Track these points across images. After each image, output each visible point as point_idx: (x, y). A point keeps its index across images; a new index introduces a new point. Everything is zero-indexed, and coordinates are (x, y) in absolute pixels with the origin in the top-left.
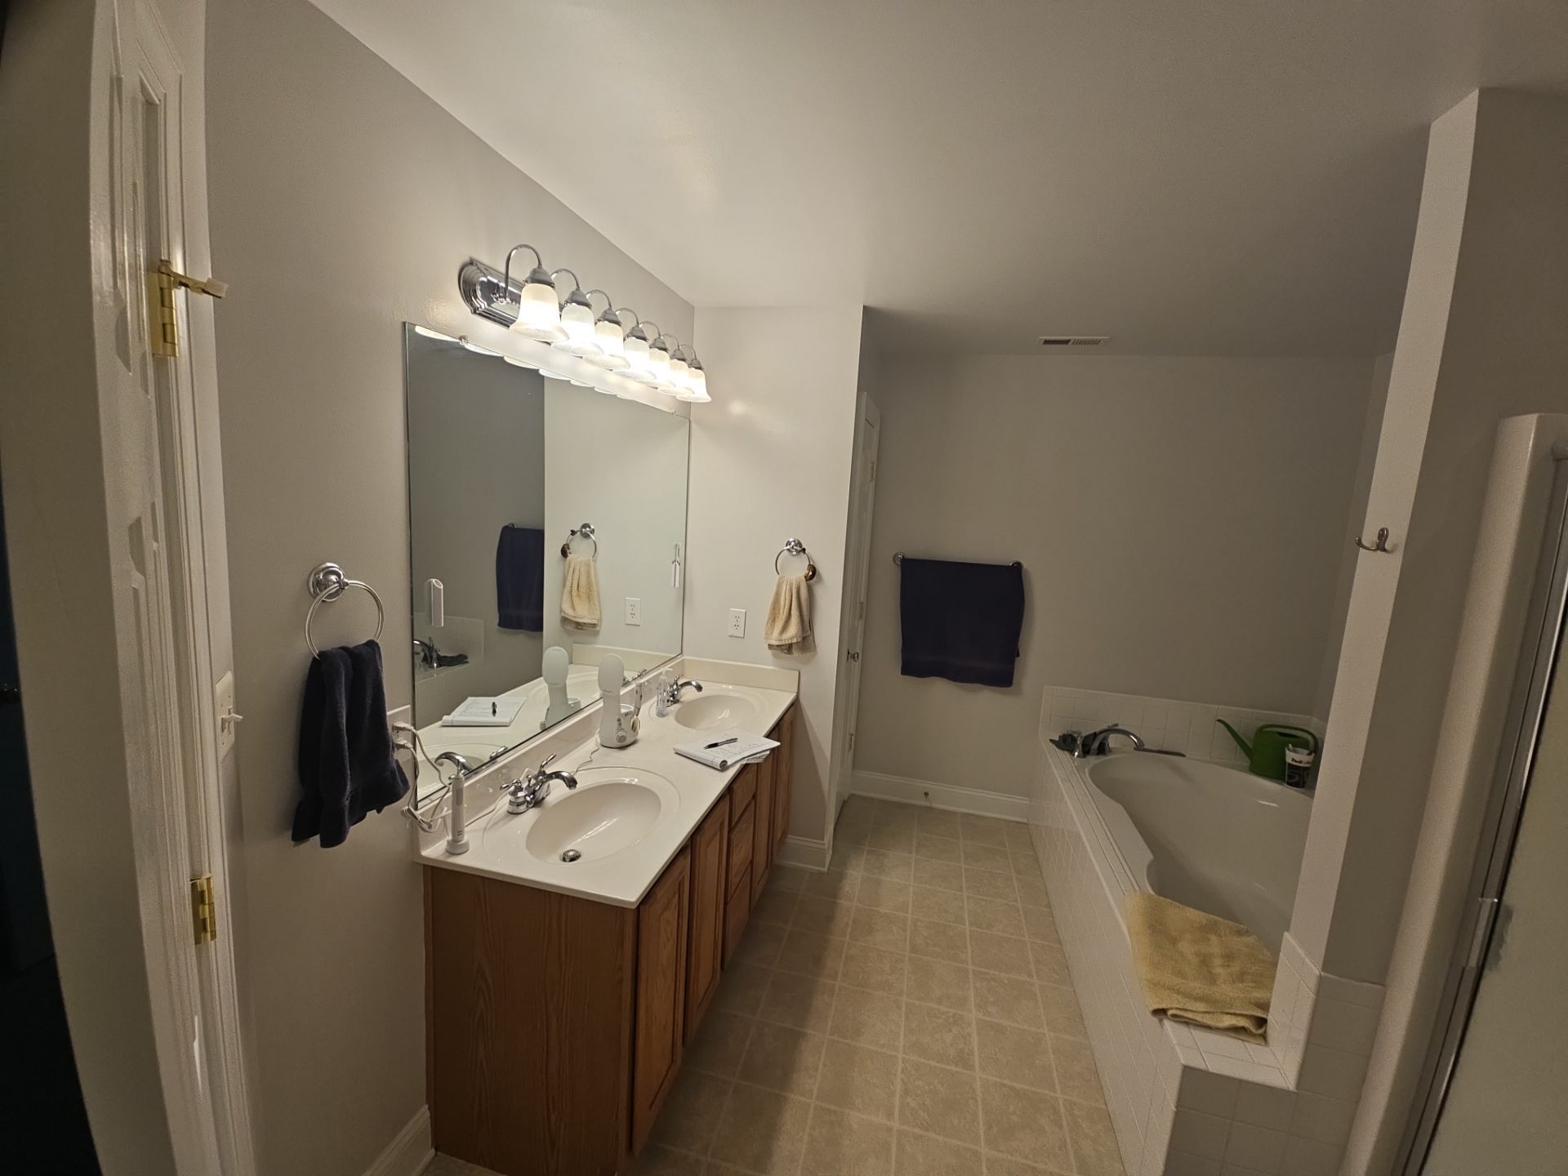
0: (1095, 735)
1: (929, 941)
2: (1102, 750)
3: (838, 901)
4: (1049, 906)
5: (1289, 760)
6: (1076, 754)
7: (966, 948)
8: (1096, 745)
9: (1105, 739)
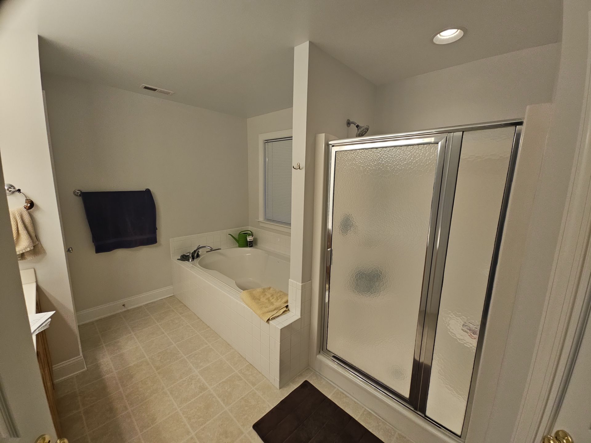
0: (195, 251)
1: (162, 361)
2: (198, 256)
3: (104, 377)
4: (199, 318)
5: (248, 240)
6: (190, 260)
7: (179, 352)
8: (196, 255)
9: (198, 252)
